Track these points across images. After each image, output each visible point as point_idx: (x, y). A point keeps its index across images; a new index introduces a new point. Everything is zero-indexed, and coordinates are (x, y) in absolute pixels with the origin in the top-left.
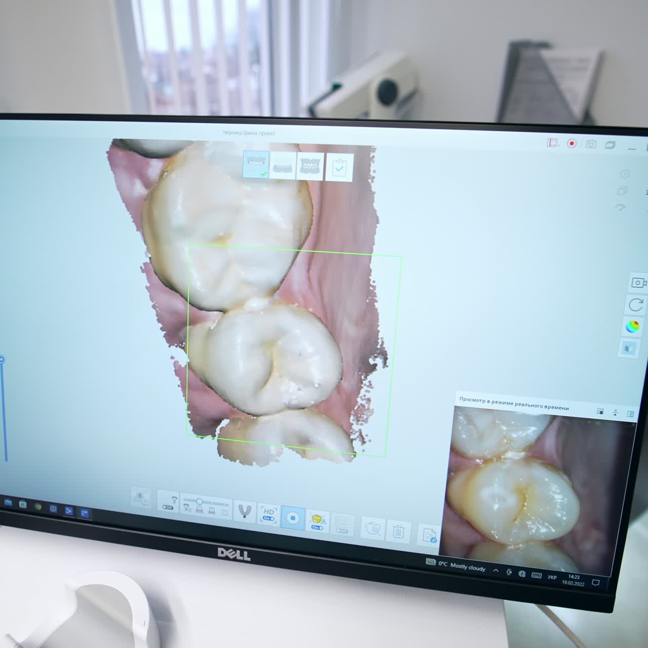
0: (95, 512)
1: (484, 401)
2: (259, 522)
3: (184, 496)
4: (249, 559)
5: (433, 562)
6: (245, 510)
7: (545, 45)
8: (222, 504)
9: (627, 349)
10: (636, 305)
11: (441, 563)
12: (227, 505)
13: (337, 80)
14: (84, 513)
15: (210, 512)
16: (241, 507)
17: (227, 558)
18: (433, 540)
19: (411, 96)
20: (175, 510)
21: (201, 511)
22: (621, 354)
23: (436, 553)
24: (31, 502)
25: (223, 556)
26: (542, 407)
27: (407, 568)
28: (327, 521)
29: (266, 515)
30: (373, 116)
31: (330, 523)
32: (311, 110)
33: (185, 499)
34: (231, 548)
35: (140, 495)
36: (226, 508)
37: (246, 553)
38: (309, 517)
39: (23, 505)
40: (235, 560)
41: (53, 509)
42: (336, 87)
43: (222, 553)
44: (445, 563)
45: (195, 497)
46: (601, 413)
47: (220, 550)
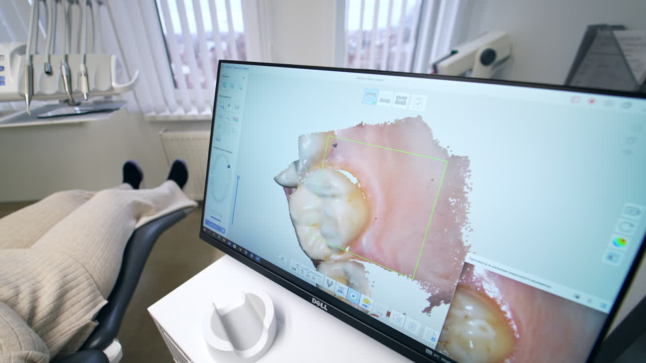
0: (262, 260)
1: (486, 264)
2: (335, 292)
3: (302, 265)
4: (327, 310)
5: (431, 353)
6: (330, 283)
7: (621, 28)
8: (319, 276)
9: (610, 257)
10: (626, 227)
11: (435, 355)
12: (321, 277)
13: (455, 49)
14: (258, 259)
15: (313, 278)
16: (328, 280)
17: (316, 305)
18: (433, 339)
19: (505, 60)
20: (297, 271)
21: (308, 276)
22: (604, 260)
23: (434, 348)
24: (238, 246)
25: (315, 303)
26: (529, 280)
27: (414, 349)
28: (372, 304)
29: (340, 289)
30: (473, 75)
31: (373, 306)
32: (435, 67)
33: (302, 267)
34: (319, 300)
35: (282, 259)
36: (320, 278)
37: (325, 306)
38: (362, 299)
39: (235, 246)
40: (319, 307)
41: (246, 253)
42: (454, 53)
43: (314, 301)
44: (438, 356)
45: (307, 268)
46: (577, 297)
47: (313, 299)
